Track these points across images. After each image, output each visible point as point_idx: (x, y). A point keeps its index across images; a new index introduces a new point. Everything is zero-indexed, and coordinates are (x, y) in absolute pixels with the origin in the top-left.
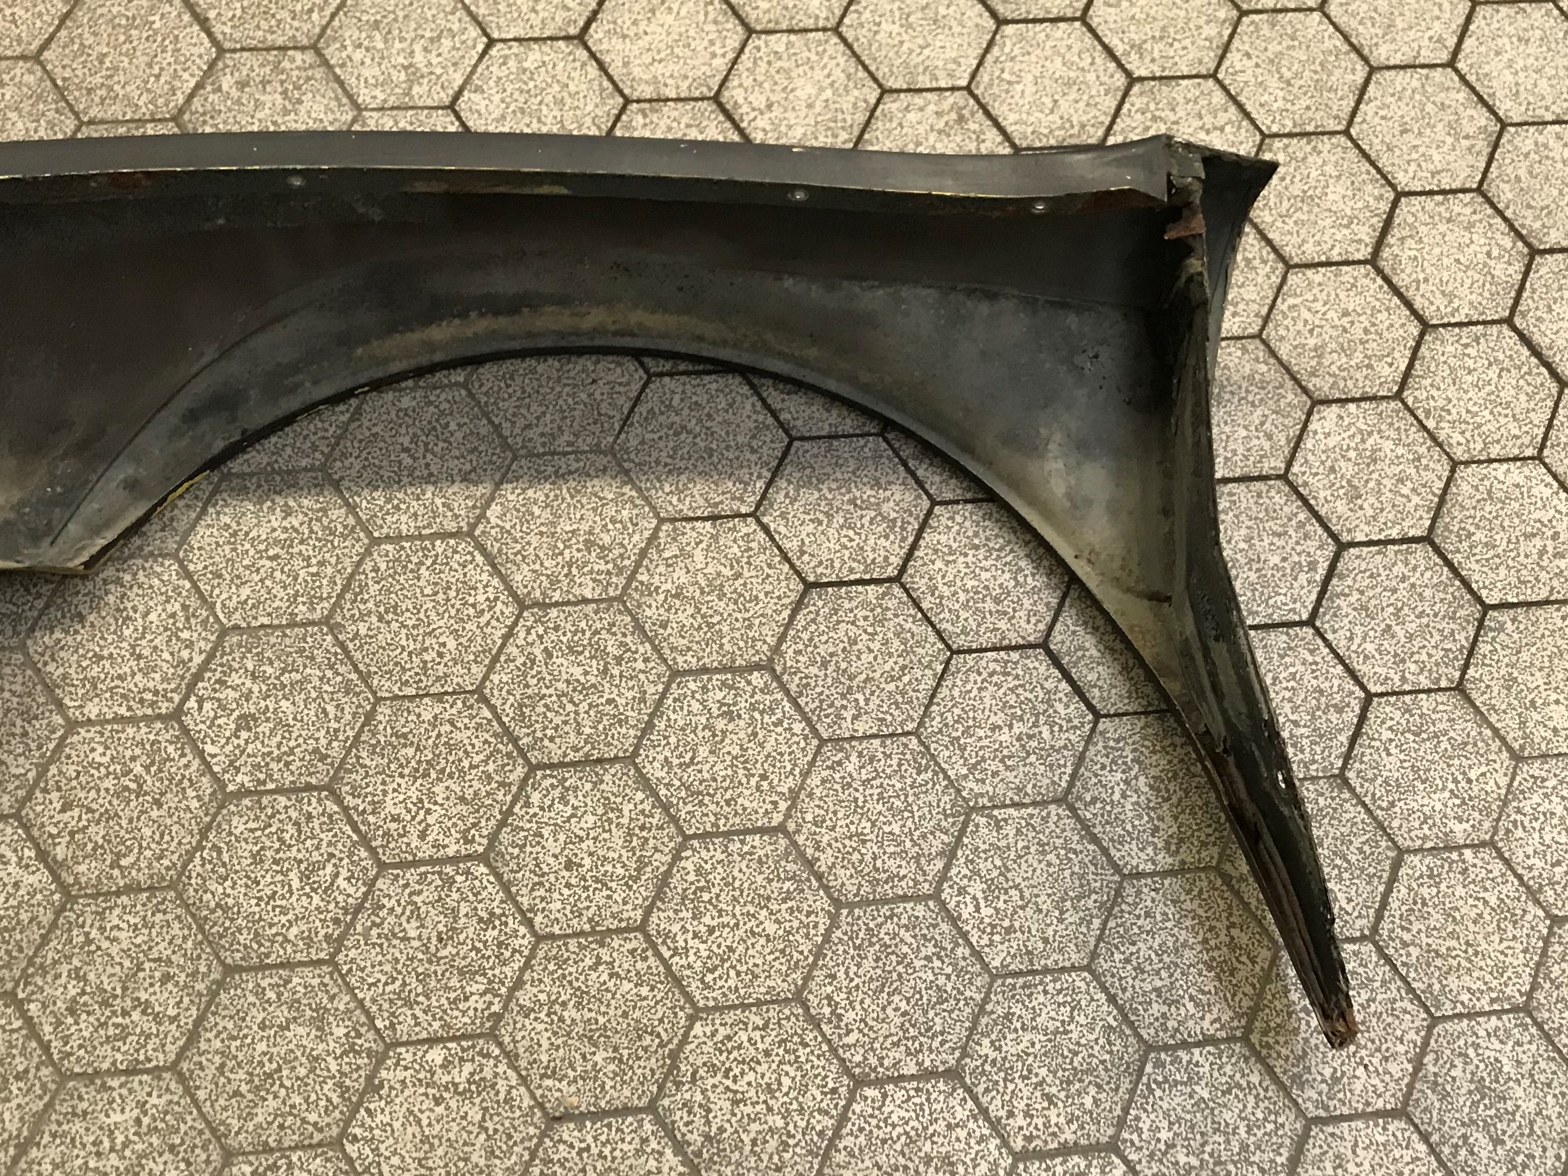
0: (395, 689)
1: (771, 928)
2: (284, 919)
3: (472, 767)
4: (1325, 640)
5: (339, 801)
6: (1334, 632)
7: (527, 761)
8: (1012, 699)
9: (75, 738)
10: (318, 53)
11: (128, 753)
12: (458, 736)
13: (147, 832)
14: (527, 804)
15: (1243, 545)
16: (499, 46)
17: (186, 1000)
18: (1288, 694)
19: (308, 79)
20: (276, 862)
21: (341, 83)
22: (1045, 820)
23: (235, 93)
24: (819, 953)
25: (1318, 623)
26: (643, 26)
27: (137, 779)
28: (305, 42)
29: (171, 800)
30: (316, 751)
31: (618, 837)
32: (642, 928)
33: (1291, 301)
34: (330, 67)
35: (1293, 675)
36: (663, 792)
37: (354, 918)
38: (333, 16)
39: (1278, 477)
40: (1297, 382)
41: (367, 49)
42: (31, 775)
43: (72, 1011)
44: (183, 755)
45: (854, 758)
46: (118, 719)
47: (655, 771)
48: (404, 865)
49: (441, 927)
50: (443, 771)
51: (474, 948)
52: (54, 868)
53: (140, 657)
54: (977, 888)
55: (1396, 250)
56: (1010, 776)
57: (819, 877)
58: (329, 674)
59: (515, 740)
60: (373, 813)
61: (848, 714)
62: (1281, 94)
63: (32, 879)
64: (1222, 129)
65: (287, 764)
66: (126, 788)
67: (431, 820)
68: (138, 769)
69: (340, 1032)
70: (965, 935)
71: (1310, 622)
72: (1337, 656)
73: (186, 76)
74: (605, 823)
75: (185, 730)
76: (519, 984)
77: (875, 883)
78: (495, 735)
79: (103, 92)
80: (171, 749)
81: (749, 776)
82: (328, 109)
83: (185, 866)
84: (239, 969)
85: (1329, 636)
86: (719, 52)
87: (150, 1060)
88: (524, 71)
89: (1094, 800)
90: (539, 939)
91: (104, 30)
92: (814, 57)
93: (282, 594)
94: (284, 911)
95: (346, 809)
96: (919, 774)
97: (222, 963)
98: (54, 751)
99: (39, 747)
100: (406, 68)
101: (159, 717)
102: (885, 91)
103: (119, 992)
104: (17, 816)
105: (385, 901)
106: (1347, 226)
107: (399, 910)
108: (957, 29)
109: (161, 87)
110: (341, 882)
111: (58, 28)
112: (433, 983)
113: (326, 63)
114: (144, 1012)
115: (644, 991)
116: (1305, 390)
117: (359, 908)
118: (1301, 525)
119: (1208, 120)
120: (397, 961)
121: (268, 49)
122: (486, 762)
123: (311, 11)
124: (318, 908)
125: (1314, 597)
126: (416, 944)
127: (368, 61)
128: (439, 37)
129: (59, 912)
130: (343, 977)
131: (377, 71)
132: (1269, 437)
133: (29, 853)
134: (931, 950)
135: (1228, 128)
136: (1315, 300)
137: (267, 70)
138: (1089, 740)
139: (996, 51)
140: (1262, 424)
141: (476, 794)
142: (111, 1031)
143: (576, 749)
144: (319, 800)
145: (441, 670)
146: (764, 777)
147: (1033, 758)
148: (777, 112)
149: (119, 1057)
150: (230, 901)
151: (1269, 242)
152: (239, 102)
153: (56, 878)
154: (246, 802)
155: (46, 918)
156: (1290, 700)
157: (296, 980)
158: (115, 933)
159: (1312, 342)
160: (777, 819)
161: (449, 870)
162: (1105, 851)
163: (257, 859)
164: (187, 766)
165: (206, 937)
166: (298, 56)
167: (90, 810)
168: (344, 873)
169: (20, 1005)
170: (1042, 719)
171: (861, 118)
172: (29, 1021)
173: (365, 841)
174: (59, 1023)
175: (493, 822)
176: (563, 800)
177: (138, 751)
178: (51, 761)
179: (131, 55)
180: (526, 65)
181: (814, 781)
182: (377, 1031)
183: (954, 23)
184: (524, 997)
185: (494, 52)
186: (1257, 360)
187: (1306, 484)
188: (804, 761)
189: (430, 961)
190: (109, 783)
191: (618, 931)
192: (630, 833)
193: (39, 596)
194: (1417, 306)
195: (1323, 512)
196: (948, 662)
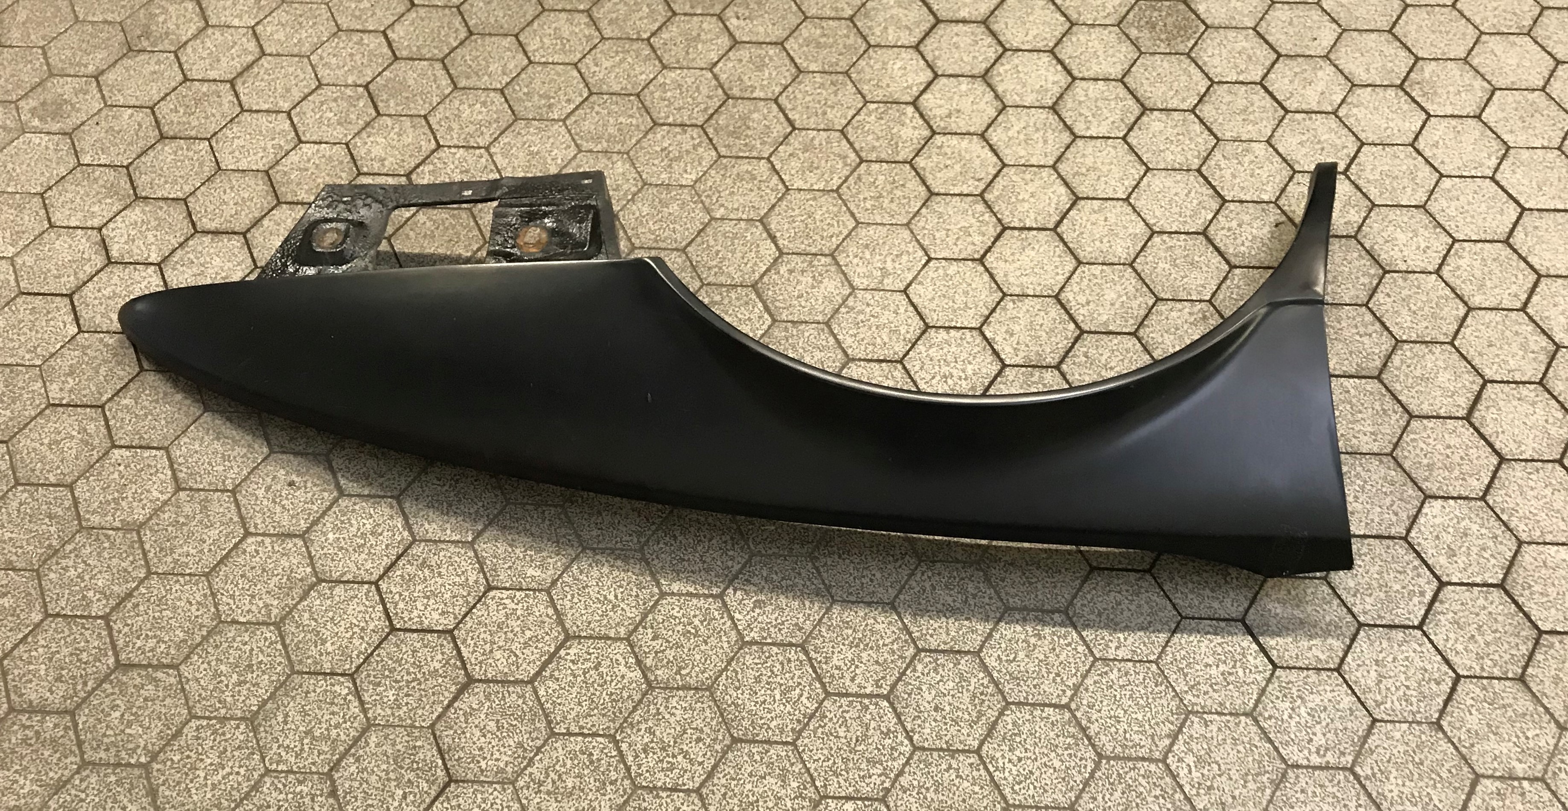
1: (1057, 764)
2: (769, 716)
3: (884, 645)
4: (1429, 639)
5: (807, 653)
6: (1436, 635)
7: (916, 646)
8: (1219, 650)
9: (664, 602)
10: (834, 258)
11: (692, 613)
12: (877, 626)
13: (698, 657)
14: (915, 670)
15: (1376, 576)
16: (934, 261)
17: (709, 753)
18: (1403, 669)
19: (827, 271)
20: (768, 683)
21: (845, 274)
22: (1237, 724)
23: (786, 275)
24: (1086, 784)
25: (1425, 628)
26: (1017, 256)
27: (695, 628)
28: (827, 252)
29: (713, 641)
30: (797, 624)
31: (966, 697)
32: (978, 751)
33: (1412, 436)
34: (839, 266)
35: (1407, 658)
36: (995, 675)
37: (810, 720)
38: (844, 240)
39: (1401, 538)
40: (1415, 484)
42: (638, 619)
44: (722, 618)
45: (1115, 671)
46: (691, 595)
47: (991, 662)
48: (841, 695)
49: (859, 733)
51: (877, 748)
53: (704, 562)
54: (1190, 759)
55: (1483, 413)
56: (1216, 695)
57: (1089, 738)
58: (808, 583)
59: (910, 633)
60: (826, 663)
61: (1113, 645)
62: (1409, 318)
64: (1370, 335)
65: (780, 630)
67: (857, 671)
68: (696, 622)
69: (795, 785)
70: (1181, 787)
71: (1420, 627)
72: (1437, 649)
73: (761, 265)
74: (959, 688)
75: (725, 604)
76: (901, 773)
77: (1124, 747)
79: (716, 270)
80: (716, 613)
81: (1049, 673)
82: (836, 287)
83: (716, 679)
84: (741, 741)
85: (1432, 637)
86: (1061, 272)
87: (684, 785)
89: (1270, 717)
90: (915, 748)
91: (721, 239)
92: (1117, 279)
93: (787, 537)
95: (810, 659)
96: (1156, 686)
97: (732, 736)
98: (652, 607)
99: (644, 604)
101: (712, 596)
102: (1158, 299)
103: (672, 743)
104: (628, 639)
105: (828, 714)
106: (1451, 397)
107: (835, 720)
108: (1205, 269)
110: (804, 699)
111: (696, 236)
112: (851, 765)
113: (837, 264)
114: (684, 757)
115: (977, 789)
116: (1420, 489)
117: (812, 716)
118: (1416, 568)
119: (1362, 330)
120: (831, 749)
121: (807, 254)
123: (832, 236)
124: (789, 713)
125: (1423, 612)
126: (844, 741)
130: (799, 753)
131: (865, 270)
132: (1396, 514)
133: (632, 660)
134: (1158, 792)
135: (1374, 335)
136: (1429, 437)
137: (805, 265)
138: (1269, 681)
139: (1228, 282)
140: (1392, 505)
141: (885, 660)
142: (665, 765)
143: (945, 643)
144: (796, 652)
146: (1058, 675)
147: (1231, 687)
148: (1092, 305)
149: (668, 780)
150: (740, 702)
151: (1399, 402)
152: (789, 280)
153: (645, 676)
154: (755, 648)
156: (1405, 673)
157: (772, 751)
158: (674, 710)
159: (1425, 461)
160: (1065, 700)
161: (866, 701)
162: (1276, 749)
163: (758, 680)
164: (724, 624)
165: (724, 720)
167: (668, 641)
168: (806, 694)
169: (616, 743)
170: (1238, 664)
171: (1143, 313)
172: (620, 753)
173: (819, 678)
174: (637, 756)
175: (894, 678)
176: (936, 670)
177: (698, 612)
178: (650, 612)
181: (1089, 681)
182: (816, 788)
183: (1203, 266)
184: (904, 781)
185: (931, 264)
186: (1389, 468)
187: (1419, 544)
188: (1083, 669)
189: (851, 752)
191: (963, 751)
192: (974, 696)
193: (654, 523)
194: (1497, 447)
195: (1430, 562)
196: (1179, 623)
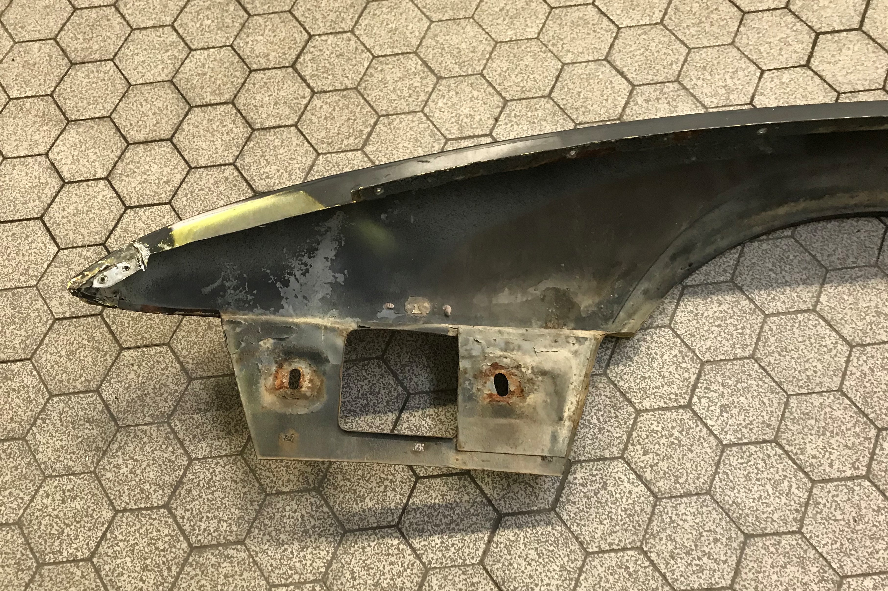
0: (796, 390)
41: (703, 80)
43: (673, 558)
50: (832, 432)
52: (646, 484)
63: (637, 489)
66: (673, 443)
78: (855, 413)
88: (783, 83)
94: (768, 506)
100: (724, 87)
109: (609, 104)
122: (854, 426)
127: (705, 85)
128: (737, 71)
129: (654, 506)
145: (818, 380)
155: (649, 510)
166: (670, 85)
179: (592, 91)
180: (783, 80)
190: (663, 440)
